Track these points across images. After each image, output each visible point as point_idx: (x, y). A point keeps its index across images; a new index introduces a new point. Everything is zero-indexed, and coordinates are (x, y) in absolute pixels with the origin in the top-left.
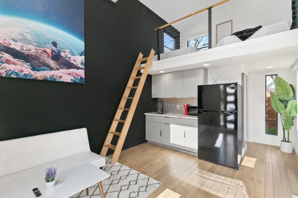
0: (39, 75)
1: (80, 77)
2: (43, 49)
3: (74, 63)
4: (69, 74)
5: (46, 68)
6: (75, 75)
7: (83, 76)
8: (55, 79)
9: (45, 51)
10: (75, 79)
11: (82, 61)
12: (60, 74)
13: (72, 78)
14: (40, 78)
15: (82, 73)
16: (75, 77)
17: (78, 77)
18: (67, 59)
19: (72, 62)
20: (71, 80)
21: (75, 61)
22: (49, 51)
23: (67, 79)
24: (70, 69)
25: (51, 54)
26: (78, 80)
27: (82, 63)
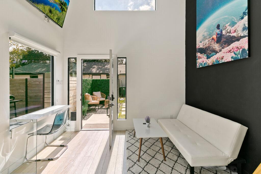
0: (210, 62)
1: (241, 50)
2: (212, 38)
3: (235, 34)
4: (230, 51)
5: (214, 53)
6: (236, 49)
7: (246, 47)
8: (219, 61)
9: (213, 39)
10: (236, 54)
11: (244, 25)
12: (222, 56)
13: (233, 54)
14: (210, 64)
15: (244, 43)
16: (236, 52)
17: (239, 50)
18: (228, 34)
19: (232, 35)
20: (232, 58)
21: (235, 31)
23: (228, 58)
24: (230, 45)
25: (216, 39)
26: (239, 55)
27: (244, 29)
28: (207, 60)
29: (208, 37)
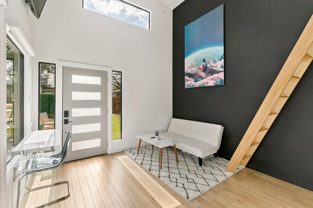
0: (197, 84)
1: (220, 79)
2: (199, 67)
3: (216, 69)
4: (212, 79)
5: (200, 79)
6: (216, 78)
7: (223, 78)
8: (204, 85)
9: (200, 68)
10: (217, 82)
11: (222, 64)
12: (207, 81)
13: (214, 82)
14: (198, 86)
15: (221, 75)
16: (216, 80)
17: (218, 80)
18: (211, 67)
19: (214, 69)
20: (214, 83)
21: (216, 67)
22: (201, 67)
23: (211, 83)
24: (212, 75)
25: (202, 69)
26: (219, 83)
27: (222, 67)
28: (195, 83)
29: (196, 66)
